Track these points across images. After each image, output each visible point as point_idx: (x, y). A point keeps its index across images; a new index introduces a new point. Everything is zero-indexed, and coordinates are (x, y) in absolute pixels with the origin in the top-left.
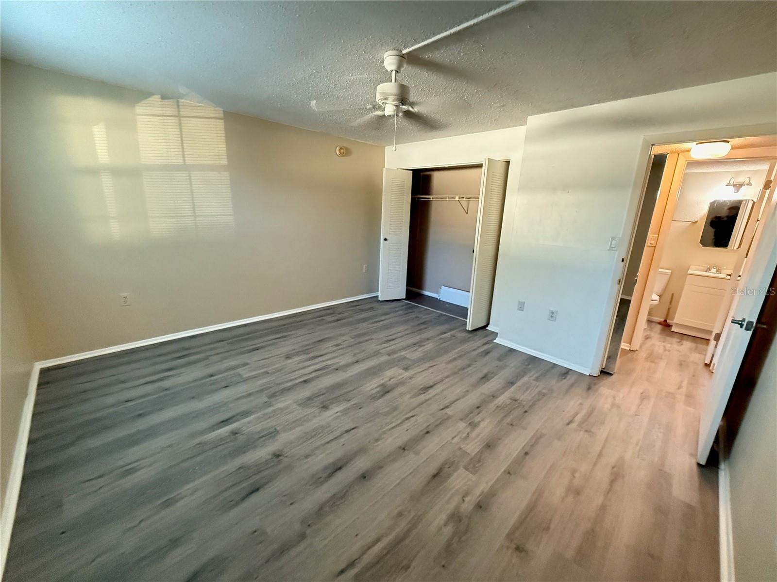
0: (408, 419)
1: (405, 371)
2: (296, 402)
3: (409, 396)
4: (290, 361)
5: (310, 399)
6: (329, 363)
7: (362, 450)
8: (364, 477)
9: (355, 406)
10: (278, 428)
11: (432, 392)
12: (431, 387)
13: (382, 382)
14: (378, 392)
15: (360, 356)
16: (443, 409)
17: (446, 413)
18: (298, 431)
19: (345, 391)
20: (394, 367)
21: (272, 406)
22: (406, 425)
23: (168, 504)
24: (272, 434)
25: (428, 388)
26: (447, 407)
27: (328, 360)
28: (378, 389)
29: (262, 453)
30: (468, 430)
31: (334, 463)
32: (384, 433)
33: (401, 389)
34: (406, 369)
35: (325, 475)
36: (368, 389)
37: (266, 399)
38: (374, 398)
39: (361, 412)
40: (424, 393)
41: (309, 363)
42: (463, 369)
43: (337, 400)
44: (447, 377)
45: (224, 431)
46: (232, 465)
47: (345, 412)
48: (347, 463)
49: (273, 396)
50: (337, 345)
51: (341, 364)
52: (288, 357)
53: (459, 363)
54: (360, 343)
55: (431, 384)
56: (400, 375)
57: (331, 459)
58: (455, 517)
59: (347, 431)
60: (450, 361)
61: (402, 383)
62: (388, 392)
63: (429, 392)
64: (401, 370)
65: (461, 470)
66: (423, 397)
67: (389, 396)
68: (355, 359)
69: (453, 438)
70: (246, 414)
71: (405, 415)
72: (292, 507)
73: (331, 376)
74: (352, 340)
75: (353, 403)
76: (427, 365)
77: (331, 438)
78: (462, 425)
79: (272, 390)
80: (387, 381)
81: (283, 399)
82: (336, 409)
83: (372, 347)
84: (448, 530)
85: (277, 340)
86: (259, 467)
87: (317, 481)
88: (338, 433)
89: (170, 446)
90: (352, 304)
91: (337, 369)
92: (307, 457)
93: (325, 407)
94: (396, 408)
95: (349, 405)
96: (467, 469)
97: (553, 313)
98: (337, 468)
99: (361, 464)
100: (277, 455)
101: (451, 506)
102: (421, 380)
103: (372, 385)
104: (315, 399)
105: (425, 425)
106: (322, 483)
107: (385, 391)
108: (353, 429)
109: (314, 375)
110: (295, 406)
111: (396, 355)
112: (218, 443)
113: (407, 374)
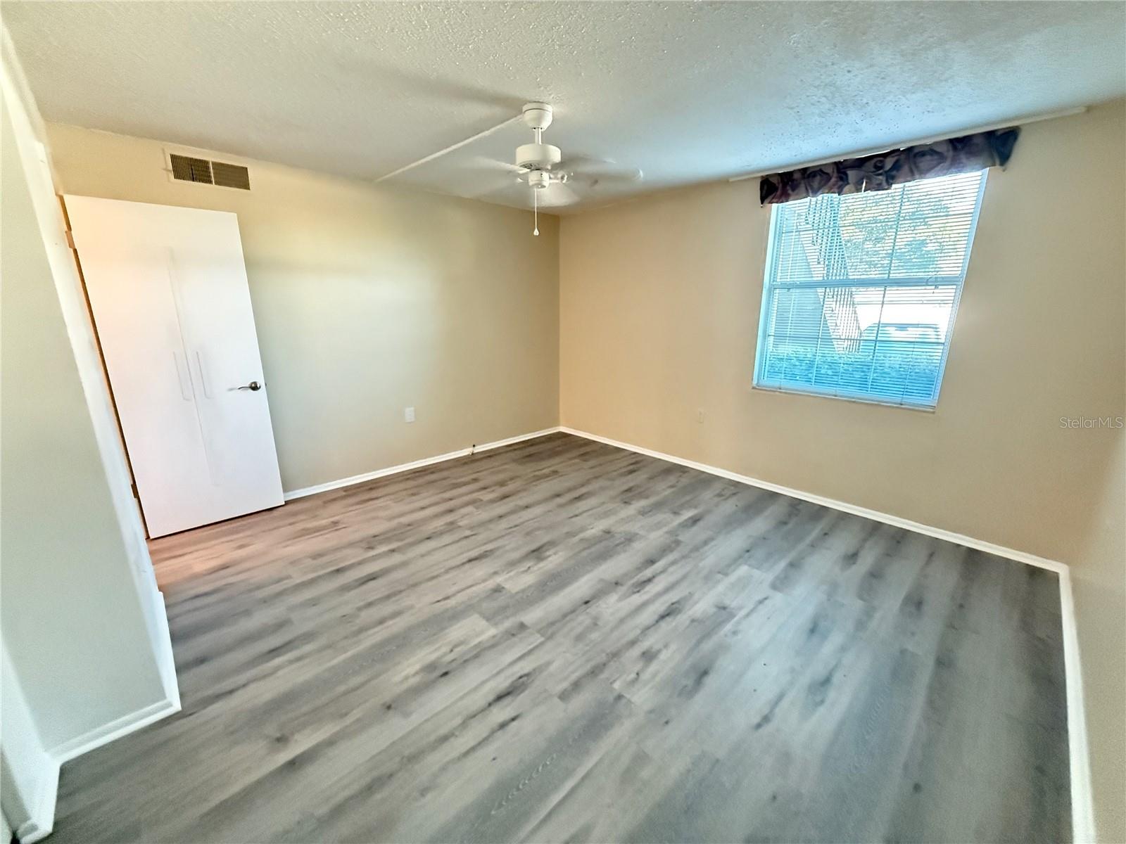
0: (517, 526)
1: (499, 586)
3: (506, 548)
6: (637, 599)
7: (561, 506)
8: (558, 495)
11: (474, 554)
12: (470, 561)
13: (541, 565)
14: (547, 550)
19: (593, 549)
20: (517, 593)
21: (667, 533)
25: (477, 559)
28: (548, 553)
33: (516, 555)
34: (498, 590)
36: (560, 553)
37: (680, 538)
38: (552, 544)
39: (566, 529)
42: (389, 596)
43: (598, 540)
45: (687, 514)
47: (583, 529)
49: (676, 542)
55: (467, 566)
56: (511, 578)
57: (585, 502)
59: (577, 516)
61: (512, 564)
62: (534, 551)
63: (477, 554)
64: (506, 587)
66: (490, 546)
67: (534, 547)
70: (684, 526)
71: (518, 529)
73: (621, 571)
77: (590, 512)
80: (533, 566)
81: (660, 540)
82: (594, 532)
88: (585, 515)
91: (617, 584)
93: (608, 532)
94: (528, 534)
95: (582, 535)
98: (578, 498)
102: (480, 571)
103: (555, 560)
107: (537, 553)
110: (642, 533)
111: (508, 624)
112: (682, 506)
113: (499, 580)
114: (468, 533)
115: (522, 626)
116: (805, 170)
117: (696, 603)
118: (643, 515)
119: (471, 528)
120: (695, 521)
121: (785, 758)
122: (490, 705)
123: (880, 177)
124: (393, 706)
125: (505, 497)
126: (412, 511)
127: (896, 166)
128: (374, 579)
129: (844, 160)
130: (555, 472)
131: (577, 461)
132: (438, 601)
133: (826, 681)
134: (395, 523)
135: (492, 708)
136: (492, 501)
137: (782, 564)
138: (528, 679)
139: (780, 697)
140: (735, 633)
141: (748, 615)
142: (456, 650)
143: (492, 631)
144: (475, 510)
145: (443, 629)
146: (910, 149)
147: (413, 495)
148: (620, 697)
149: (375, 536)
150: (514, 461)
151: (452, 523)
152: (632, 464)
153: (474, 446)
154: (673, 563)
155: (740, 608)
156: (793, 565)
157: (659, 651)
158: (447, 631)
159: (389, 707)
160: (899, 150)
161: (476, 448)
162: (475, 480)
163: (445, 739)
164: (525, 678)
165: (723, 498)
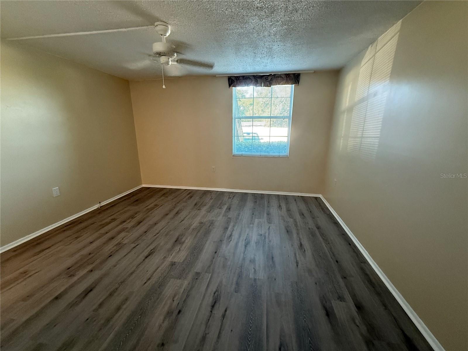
0: (158, 233)
1: (172, 262)
3: (161, 244)
6: (232, 243)
8: (167, 214)
11: (146, 253)
12: (146, 257)
13: (184, 246)
14: (182, 239)
19: (201, 231)
20: (184, 261)
21: (223, 216)
25: (149, 255)
28: (183, 240)
32: (167, 225)
33: (169, 246)
34: (173, 264)
35: (180, 211)
36: (189, 238)
38: (181, 235)
39: (182, 228)
40: (151, 250)
42: (111, 295)
43: (200, 227)
44: (132, 273)
47: (190, 225)
53: (116, 300)
55: (146, 260)
56: (174, 257)
59: (183, 220)
61: (170, 250)
62: (176, 241)
63: (147, 253)
64: (176, 261)
66: (152, 247)
67: (174, 240)
68: (220, 254)
71: (160, 235)
73: (219, 235)
82: (195, 225)
88: (186, 219)
91: (221, 241)
93: (201, 223)
94: (166, 235)
102: (156, 259)
103: (189, 241)
104: (209, 224)
107: (178, 242)
111: (190, 276)
112: (220, 205)
113: (170, 259)
114: (133, 245)
115: (198, 274)
116: (243, 76)
117: (252, 237)
118: (209, 212)
119: (133, 242)
120: (229, 209)
121: (310, 271)
122: (211, 312)
123: (268, 83)
124: (164, 342)
125: (139, 223)
126: (84, 247)
127: (271, 80)
128: (91, 290)
129: (256, 75)
130: (156, 205)
131: (162, 198)
132: (145, 283)
133: (301, 245)
134: (77, 256)
135: (213, 312)
136: (134, 227)
137: (265, 215)
138: (218, 292)
139: (295, 254)
140: (270, 241)
141: (269, 234)
142: (175, 299)
143: (186, 283)
144: (127, 233)
145: (160, 293)
146: (274, 75)
147: (77, 238)
148: (255, 280)
149: (69, 268)
150: (129, 205)
151: (119, 244)
152: (188, 194)
153: (100, 203)
154: (234, 226)
155: (265, 233)
156: (268, 214)
157: (254, 258)
158: (163, 293)
159: (163, 345)
160: (271, 75)
161: (101, 203)
162: (114, 220)
163: (204, 338)
164: (216, 293)
165: (231, 199)
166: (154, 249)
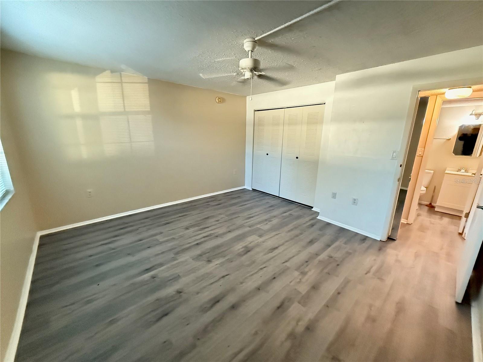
0: (261, 269)
2: (191, 258)
3: (262, 254)
4: (188, 231)
5: (200, 255)
6: (212, 232)
7: (232, 290)
8: (234, 307)
9: (228, 260)
10: (180, 275)
11: (276, 252)
12: (277, 248)
13: (245, 245)
15: (231, 228)
16: (284, 263)
17: (286, 266)
18: (192, 277)
22: (261, 273)
23: (112, 322)
24: (176, 278)
25: (275, 249)
26: (286, 261)
27: (212, 230)
28: (243, 249)
29: (170, 290)
30: (300, 277)
31: (215, 298)
32: (246, 278)
33: (257, 250)
34: (260, 236)
35: (209, 306)
36: (236, 249)
37: (173, 256)
38: (240, 255)
39: (233, 264)
40: (272, 252)
41: (200, 232)
43: (216, 256)
44: (287, 241)
45: (147, 276)
46: (151, 298)
47: (222, 264)
48: (223, 298)
49: (177, 253)
50: (218, 221)
51: (220, 233)
52: (187, 228)
53: (295, 232)
54: (232, 219)
55: (277, 246)
56: (257, 240)
57: (213, 295)
58: (292, 336)
59: (223, 277)
60: (289, 231)
61: (258, 245)
62: (249, 251)
64: (258, 237)
65: (296, 304)
66: (271, 255)
67: (249, 254)
68: (228, 230)
69: (291, 282)
70: (161, 265)
71: (260, 266)
72: (188, 326)
73: (213, 241)
74: (227, 217)
75: (227, 258)
76: (274, 233)
77: (212, 281)
78: (296, 273)
79: (176, 250)
80: (249, 244)
81: (184, 255)
82: (217, 262)
83: (239, 222)
84: (288, 344)
85: (181, 218)
86: (168, 299)
87: (204, 309)
88: (216, 278)
89: (115, 285)
90: (227, 194)
91: (217, 236)
92: (198, 293)
93: (209, 261)
94: (254, 262)
95: (224, 259)
96: (299, 303)
97: (355, 200)
98: (216, 301)
99: (231, 299)
100: (179, 292)
101: (289, 329)
102: (270, 243)
103: (239, 247)
104: (204, 256)
105: (273, 273)
106: (206, 311)
107: (247, 250)
108: (227, 275)
109: (203, 240)
110: (191, 260)
111: (255, 227)
112: (143, 283)
113: (261, 240)
115: (250, 227)
166: (270, 252)
